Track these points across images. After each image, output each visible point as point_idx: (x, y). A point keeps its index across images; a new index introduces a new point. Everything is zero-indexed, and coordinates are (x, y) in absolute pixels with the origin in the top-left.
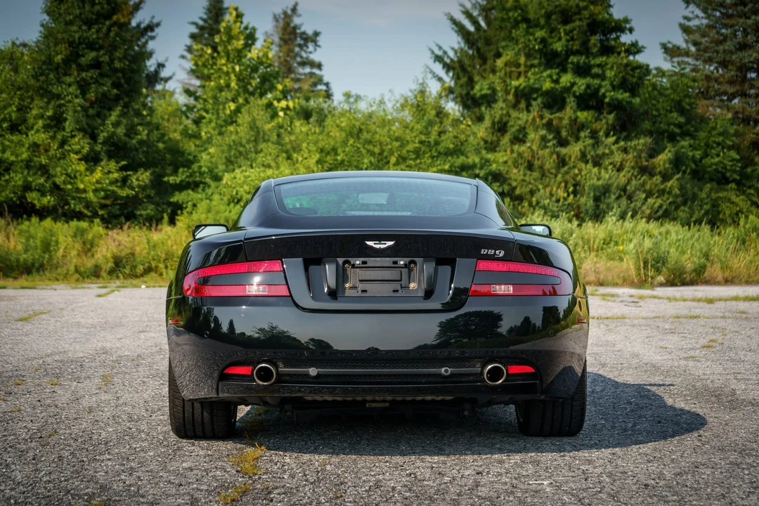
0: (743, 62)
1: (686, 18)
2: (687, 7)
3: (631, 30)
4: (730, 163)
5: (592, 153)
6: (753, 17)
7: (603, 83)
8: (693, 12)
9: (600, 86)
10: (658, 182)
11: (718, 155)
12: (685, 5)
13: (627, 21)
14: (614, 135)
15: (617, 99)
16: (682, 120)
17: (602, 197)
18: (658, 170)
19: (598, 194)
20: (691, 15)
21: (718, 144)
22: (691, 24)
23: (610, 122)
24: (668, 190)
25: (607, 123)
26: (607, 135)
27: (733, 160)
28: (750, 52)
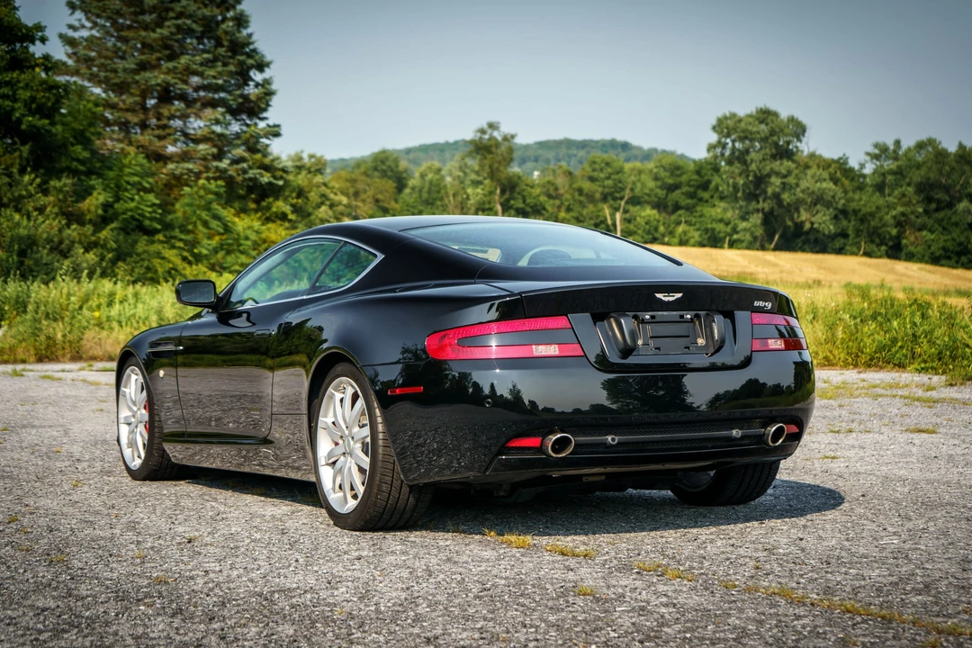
0: (149, 84)
1: (71, 27)
2: (72, 13)
3: (43, 40)
4: (150, 209)
5: (9, 195)
6: (159, 30)
7: (16, 106)
8: (80, 20)
9: (13, 110)
10: (90, 232)
11: (132, 200)
12: (70, 11)
13: (39, 28)
14: (31, 172)
15: (34, 126)
16: (86, 154)
17: (29, 251)
18: (88, 217)
19: (23, 247)
20: (77, 24)
21: (133, 185)
22: (76, 35)
23: (25, 155)
24: (102, 242)
25: (21, 157)
26: (22, 171)
27: (154, 205)
28: (156, 73)
